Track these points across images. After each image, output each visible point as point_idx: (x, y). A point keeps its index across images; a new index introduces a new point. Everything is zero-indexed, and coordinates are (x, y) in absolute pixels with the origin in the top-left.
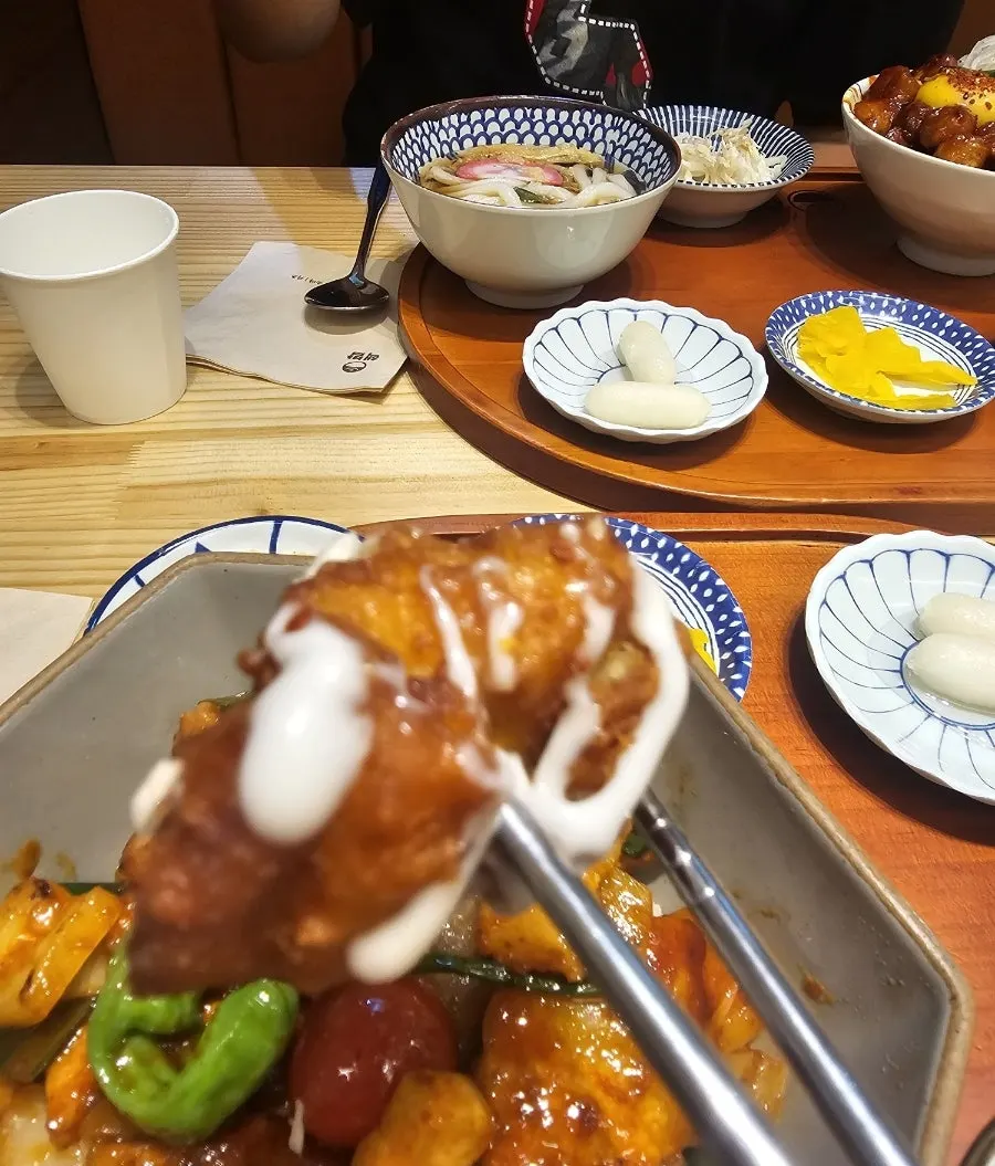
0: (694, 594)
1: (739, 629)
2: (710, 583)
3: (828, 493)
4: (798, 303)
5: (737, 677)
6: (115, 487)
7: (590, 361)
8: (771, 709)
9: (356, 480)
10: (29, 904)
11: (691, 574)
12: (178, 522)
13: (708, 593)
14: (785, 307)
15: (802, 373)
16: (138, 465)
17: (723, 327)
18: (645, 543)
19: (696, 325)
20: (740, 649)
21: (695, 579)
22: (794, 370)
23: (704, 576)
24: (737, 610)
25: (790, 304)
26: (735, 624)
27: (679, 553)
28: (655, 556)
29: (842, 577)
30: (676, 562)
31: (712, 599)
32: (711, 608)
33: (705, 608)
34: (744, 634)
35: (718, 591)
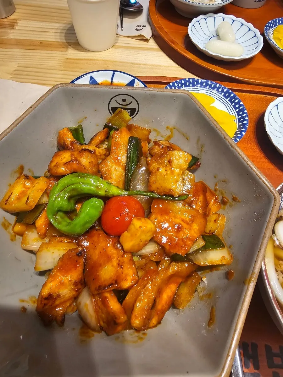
0: (233, 106)
1: (245, 117)
2: (238, 103)
3: (276, 82)
4: (276, 20)
5: (243, 129)
6: (63, 58)
7: (208, 34)
8: (249, 140)
9: (133, 64)
10: (23, 181)
11: (233, 100)
12: (82, 70)
13: (237, 106)
14: (272, 21)
15: (274, 43)
16: (69, 52)
17: (251, 26)
18: (220, 90)
19: (242, 25)
20: (245, 122)
21: (234, 101)
22: (271, 42)
23: (237, 101)
24: (246, 111)
25: (273, 20)
26: (244, 115)
27: (230, 94)
28: (223, 94)
29: (277, 106)
30: (229, 96)
31: (238, 108)
32: (237, 110)
33: (236, 110)
34: (247, 118)
35: (240, 105)
